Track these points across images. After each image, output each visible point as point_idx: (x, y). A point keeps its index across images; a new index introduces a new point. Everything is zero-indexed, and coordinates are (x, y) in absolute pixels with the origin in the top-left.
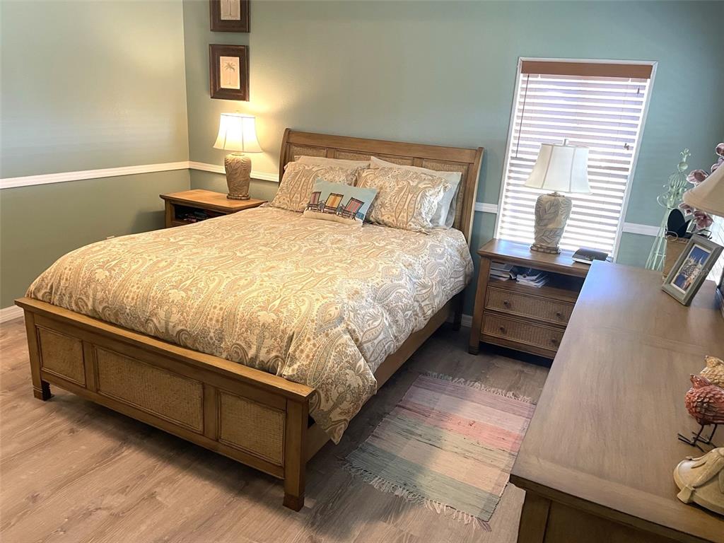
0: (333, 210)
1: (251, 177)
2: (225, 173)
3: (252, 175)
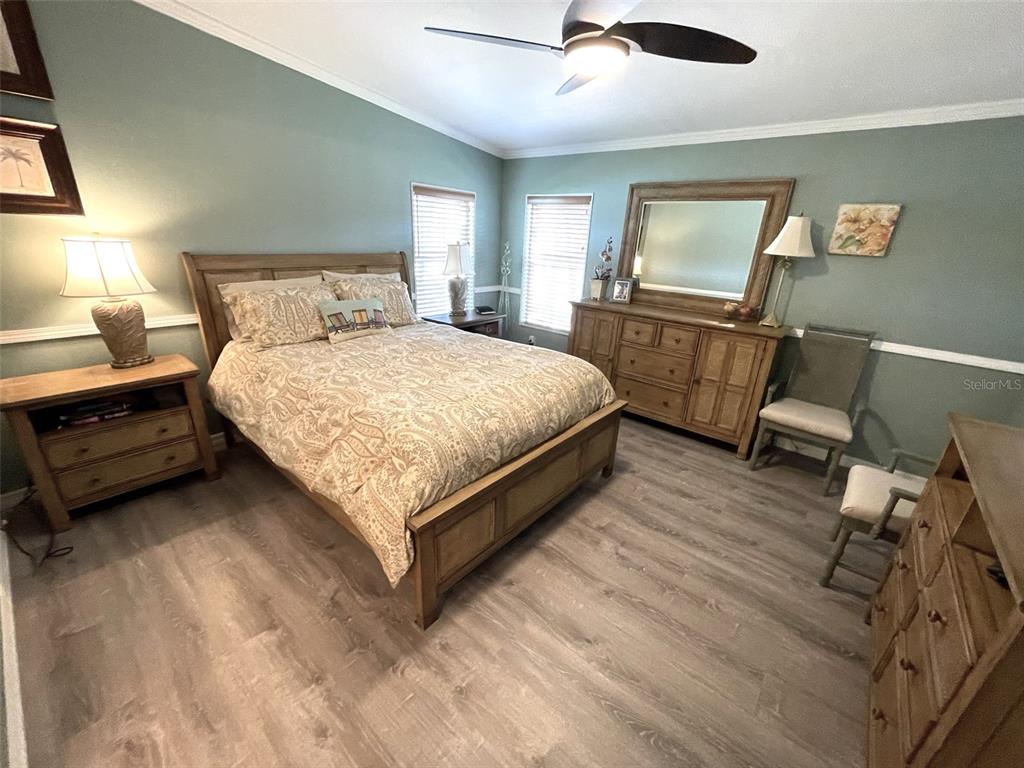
0: (366, 326)
1: (147, 327)
2: (98, 332)
3: (148, 325)
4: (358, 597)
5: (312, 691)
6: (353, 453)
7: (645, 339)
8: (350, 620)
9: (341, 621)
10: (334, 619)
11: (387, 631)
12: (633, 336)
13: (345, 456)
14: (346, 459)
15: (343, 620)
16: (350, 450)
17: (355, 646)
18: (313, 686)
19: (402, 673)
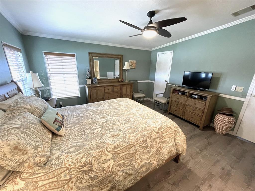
4: (171, 177)
5: (202, 189)
6: (170, 138)
7: (110, 90)
8: (179, 179)
9: (180, 182)
10: (179, 184)
11: (181, 170)
12: (107, 91)
13: (169, 141)
14: (170, 141)
15: (179, 181)
16: (169, 138)
17: (187, 178)
18: (201, 189)
19: (191, 168)
